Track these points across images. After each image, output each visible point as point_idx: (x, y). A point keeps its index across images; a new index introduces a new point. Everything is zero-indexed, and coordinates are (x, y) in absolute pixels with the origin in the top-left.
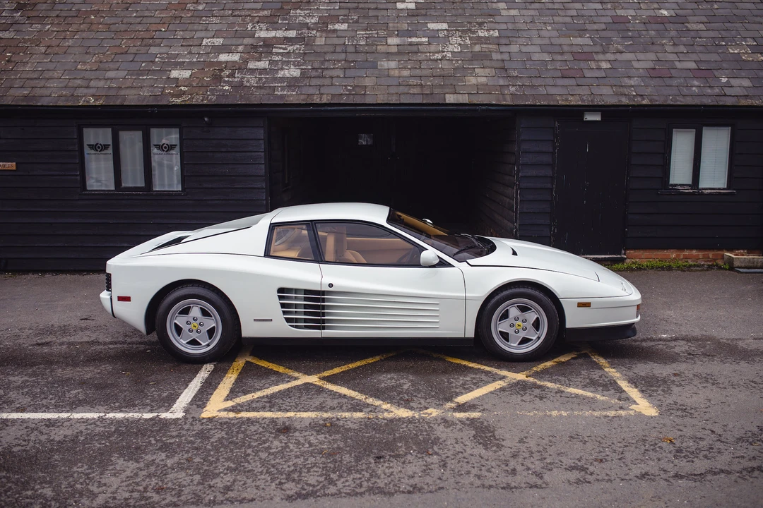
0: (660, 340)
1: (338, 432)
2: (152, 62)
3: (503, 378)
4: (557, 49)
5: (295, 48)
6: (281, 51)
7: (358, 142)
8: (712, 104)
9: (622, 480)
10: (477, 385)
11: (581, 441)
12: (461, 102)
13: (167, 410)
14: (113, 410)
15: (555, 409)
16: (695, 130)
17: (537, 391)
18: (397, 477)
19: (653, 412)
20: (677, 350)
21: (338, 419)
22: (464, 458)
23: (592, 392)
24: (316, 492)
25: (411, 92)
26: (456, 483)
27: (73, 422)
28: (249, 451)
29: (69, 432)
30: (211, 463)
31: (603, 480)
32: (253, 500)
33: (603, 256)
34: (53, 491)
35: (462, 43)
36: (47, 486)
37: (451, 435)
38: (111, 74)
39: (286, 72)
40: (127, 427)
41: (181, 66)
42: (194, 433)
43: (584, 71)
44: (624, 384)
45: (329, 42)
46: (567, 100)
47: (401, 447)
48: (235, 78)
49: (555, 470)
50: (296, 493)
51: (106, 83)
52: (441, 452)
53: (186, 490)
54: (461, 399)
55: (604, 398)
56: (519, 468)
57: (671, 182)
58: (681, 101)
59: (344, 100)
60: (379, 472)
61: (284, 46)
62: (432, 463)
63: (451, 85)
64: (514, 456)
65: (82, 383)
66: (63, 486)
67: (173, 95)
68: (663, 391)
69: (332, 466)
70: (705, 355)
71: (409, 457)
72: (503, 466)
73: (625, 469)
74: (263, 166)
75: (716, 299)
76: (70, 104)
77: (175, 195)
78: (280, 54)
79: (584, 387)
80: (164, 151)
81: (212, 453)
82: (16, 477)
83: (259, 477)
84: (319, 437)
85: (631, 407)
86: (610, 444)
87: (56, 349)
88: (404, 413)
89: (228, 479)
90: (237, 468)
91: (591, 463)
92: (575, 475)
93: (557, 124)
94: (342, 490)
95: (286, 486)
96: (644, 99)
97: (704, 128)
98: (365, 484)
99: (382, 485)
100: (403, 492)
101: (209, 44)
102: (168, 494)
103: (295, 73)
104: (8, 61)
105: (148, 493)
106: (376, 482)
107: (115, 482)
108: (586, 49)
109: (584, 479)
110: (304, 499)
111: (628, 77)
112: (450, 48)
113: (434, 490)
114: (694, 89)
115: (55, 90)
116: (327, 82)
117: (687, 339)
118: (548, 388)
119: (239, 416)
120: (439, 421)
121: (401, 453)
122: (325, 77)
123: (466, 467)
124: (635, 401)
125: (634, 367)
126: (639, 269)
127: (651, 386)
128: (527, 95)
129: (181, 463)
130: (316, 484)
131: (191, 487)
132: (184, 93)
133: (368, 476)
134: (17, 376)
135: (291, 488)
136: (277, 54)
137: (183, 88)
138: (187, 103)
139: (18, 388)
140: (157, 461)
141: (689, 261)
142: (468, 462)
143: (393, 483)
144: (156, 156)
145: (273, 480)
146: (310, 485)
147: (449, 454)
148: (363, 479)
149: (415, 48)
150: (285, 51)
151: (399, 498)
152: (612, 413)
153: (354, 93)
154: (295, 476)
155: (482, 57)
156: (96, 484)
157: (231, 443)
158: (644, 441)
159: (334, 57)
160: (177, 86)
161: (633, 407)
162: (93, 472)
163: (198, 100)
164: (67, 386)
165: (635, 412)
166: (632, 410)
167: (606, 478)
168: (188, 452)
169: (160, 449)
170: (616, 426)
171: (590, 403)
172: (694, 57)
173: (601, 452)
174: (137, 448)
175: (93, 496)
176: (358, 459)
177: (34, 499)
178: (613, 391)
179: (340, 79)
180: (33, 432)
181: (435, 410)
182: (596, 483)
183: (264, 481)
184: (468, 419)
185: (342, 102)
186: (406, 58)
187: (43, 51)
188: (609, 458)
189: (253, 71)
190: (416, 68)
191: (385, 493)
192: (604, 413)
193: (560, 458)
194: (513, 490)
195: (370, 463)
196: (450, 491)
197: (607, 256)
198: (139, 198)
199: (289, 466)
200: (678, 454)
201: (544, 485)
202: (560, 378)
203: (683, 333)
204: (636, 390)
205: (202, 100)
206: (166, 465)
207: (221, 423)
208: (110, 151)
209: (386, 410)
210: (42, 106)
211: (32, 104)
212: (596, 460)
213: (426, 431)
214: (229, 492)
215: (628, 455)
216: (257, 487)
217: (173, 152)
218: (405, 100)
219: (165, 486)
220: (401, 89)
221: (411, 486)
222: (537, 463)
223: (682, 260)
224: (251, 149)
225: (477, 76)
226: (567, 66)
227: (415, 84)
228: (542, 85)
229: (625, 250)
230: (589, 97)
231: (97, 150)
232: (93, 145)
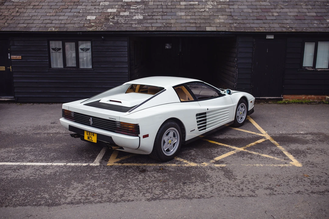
0: (300, 134)
1: (166, 172)
2: (78, 12)
3: (234, 150)
4: (254, 7)
5: (140, 6)
6: (134, 8)
7: (165, 47)
8: (323, 31)
9: (289, 194)
10: (223, 152)
11: (270, 177)
12: (213, 30)
13: (92, 162)
14: (70, 162)
15: (257, 163)
16: (315, 43)
17: (249, 156)
18: (193, 191)
19: (299, 165)
20: (308, 138)
21: (165, 167)
22: (221, 184)
23: (272, 156)
24: (159, 197)
25: (191, 26)
26: (218, 194)
27: (54, 167)
28: (129, 180)
29: (52, 171)
30: (114, 185)
31: (281, 194)
32: (133, 200)
33: (273, 98)
34: (49, 196)
35: (213, 4)
36: (46, 193)
37: (214, 174)
38: (61, 18)
39: (137, 17)
40: (76, 169)
41: (92, 14)
42: (105, 172)
43: (266, 17)
44: (286, 153)
45: (155, 3)
46: (259, 29)
47: (193, 179)
48: (115, 19)
49: (260, 189)
50: (151, 198)
51: (59, 21)
52: (210, 181)
53: (105, 196)
54: (217, 158)
55: (278, 159)
56: (244, 188)
57: (304, 66)
58: (309, 30)
59: (162, 29)
60: (185, 189)
61: (135, 6)
62: (207, 186)
63: (209, 23)
64: (242, 183)
65: (55, 150)
66: (53, 194)
67: (88, 27)
68: (303, 156)
69: (165, 186)
70: (320, 141)
71: (197, 183)
72: (238, 187)
73: (289, 189)
74: (127, 58)
75: (323, 116)
76: (44, 31)
77: (89, 70)
78: (134, 9)
79: (269, 154)
80: (84, 51)
81: (113, 180)
82: (33, 189)
83: (134, 191)
84: (158, 174)
85: (290, 163)
86: (283, 178)
87: (43, 136)
88: (193, 164)
89: (122, 191)
90: (125, 187)
91: (275, 186)
92: (268, 191)
93: (254, 40)
94: (170, 197)
95: (146, 195)
96: (293, 29)
97: (319, 42)
98: (180, 194)
99: (187, 195)
100: (197, 198)
101: (103, 5)
102: (97, 198)
103: (141, 17)
104: (17, 12)
105: (89, 197)
106: (184, 194)
107: (74, 192)
108: (267, 7)
109: (273, 193)
110: (154, 200)
111: (286, 19)
112: (208, 6)
113: (209, 197)
114: (315, 25)
115: (38, 25)
116: (155, 21)
117: (312, 134)
118: (254, 154)
119: (123, 165)
120: (208, 168)
121: (194, 181)
122: (154, 19)
123: (222, 188)
124: (291, 160)
125: (290, 145)
126: (289, 103)
127: (298, 154)
128: (241, 27)
129: (101, 185)
130: (159, 194)
131: (106, 195)
132: (93, 26)
133: (181, 191)
134: (28, 147)
135: (149, 196)
136: (133, 9)
137: (92, 24)
138: (94, 30)
139: (29, 152)
140: (91, 184)
141: (311, 100)
142: (222, 185)
143: (191, 194)
144: (81, 53)
145: (141, 192)
146: (157, 194)
147: (214, 182)
148: (179, 192)
149: (192, 7)
150: (136, 8)
151: (195, 200)
152: (282, 165)
153: (166, 26)
154: (150, 190)
155: (222, 10)
156: (66, 193)
157: (120, 176)
158: (297, 177)
159: (157, 10)
160: (90, 23)
161: (291, 163)
162: (65, 188)
163: (99, 29)
164: (49, 152)
165: (292, 165)
166: (290, 164)
167: (282, 193)
168: (103, 180)
169: (91, 178)
170: (284, 171)
171: (273, 161)
172: (315, 10)
173: (279, 182)
174: (82, 178)
175: (66, 198)
176: (176, 184)
177: (41, 199)
178: (281, 156)
179: (160, 20)
180: (37, 171)
181: (206, 163)
182: (278, 195)
183: (137, 192)
184: (221, 167)
185: (161, 30)
186: (188, 11)
187: (32, 8)
188: (283, 185)
189: (122, 16)
190: (193, 15)
191: (188, 198)
192: (279, 165)
193: (261, 184)
194: (243, 197)
195: (181, 186)
196: (216, 197)
197: (275, 98)
198: (73, 71)
199: (147, 186)
200: (312, 183)
201: (256, 196)
202: (258, 150)
203: (310, 131)
204: (291, 155)
205: (101, 29)
206: (95, 186)
207: (116, 168)
208: (61, 51)
209: (186, 163)
210: (32, 32)
211: (28, 31)
212: (277, 185)
213: (203, 172)
214: (123, 197)
215: (290, 183)
216: (134, 195)
217: (88, 51)
218: (188, 29)
219: (95, 194)
220: (187, 25)
221: (199, 195)
222: (252, 186)
223: (307, 99)
224: (122, 50)
225: (220, 19)
226: (259, 14)
227: (193, 22)
228: (248, 23)
229: (283, 95)
230: (268, 28)
231: (56, 51)
232: (54, 48)
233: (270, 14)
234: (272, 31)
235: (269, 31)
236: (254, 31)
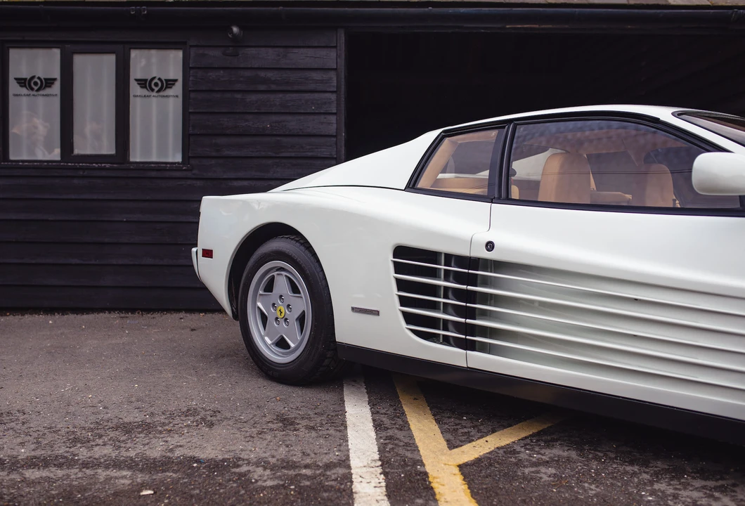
74: (334, 118)
77: (171, 170)
80: (153, 90)
144: (138, 99)
198: (104, 173)
208: (56, 89)
217: (170, 92)
224: (312, 86)
231: (32, 89)
232: (25, 79)
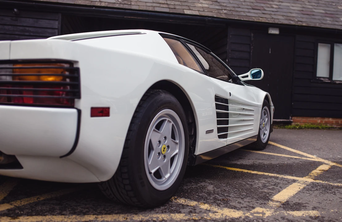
12: (194, 14)
25: (162, 6)
33: (279, 120)
43: (264, 8)
46: (259, 19)
57: (318, 76)
58: (323, 26)
59: (117, 6)
63: (187, 6)
93: (252, 35)
96: (303, 23)
97: (335, 44)
114: (328, 21)
126: (300, 128)
128: (234, 15)
141: (328, 124)
153: (123, 3)
172: (322, 8)
185: (115, 7)
197: (282, 120)
209: (208, 211)
218: (158, 9)
220: (155, 5)
223: (324, 124)
224: (48, 35)
225: (202, 3)
226: (254, 4)
227: (163, 3)
228: (242, 11)
229: (292, 117)
230: (271, 19)
233: (269, 6)
234: (276, 22)
235: (273, 22)
236: (253, 20)
